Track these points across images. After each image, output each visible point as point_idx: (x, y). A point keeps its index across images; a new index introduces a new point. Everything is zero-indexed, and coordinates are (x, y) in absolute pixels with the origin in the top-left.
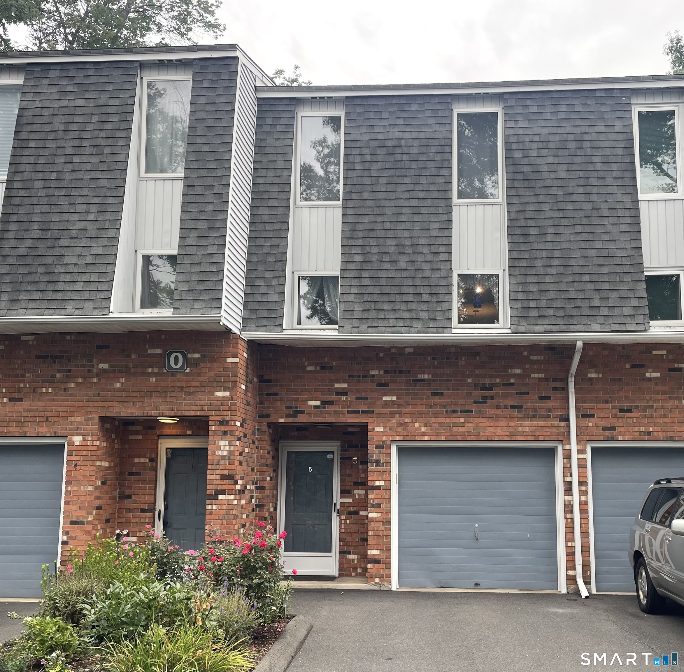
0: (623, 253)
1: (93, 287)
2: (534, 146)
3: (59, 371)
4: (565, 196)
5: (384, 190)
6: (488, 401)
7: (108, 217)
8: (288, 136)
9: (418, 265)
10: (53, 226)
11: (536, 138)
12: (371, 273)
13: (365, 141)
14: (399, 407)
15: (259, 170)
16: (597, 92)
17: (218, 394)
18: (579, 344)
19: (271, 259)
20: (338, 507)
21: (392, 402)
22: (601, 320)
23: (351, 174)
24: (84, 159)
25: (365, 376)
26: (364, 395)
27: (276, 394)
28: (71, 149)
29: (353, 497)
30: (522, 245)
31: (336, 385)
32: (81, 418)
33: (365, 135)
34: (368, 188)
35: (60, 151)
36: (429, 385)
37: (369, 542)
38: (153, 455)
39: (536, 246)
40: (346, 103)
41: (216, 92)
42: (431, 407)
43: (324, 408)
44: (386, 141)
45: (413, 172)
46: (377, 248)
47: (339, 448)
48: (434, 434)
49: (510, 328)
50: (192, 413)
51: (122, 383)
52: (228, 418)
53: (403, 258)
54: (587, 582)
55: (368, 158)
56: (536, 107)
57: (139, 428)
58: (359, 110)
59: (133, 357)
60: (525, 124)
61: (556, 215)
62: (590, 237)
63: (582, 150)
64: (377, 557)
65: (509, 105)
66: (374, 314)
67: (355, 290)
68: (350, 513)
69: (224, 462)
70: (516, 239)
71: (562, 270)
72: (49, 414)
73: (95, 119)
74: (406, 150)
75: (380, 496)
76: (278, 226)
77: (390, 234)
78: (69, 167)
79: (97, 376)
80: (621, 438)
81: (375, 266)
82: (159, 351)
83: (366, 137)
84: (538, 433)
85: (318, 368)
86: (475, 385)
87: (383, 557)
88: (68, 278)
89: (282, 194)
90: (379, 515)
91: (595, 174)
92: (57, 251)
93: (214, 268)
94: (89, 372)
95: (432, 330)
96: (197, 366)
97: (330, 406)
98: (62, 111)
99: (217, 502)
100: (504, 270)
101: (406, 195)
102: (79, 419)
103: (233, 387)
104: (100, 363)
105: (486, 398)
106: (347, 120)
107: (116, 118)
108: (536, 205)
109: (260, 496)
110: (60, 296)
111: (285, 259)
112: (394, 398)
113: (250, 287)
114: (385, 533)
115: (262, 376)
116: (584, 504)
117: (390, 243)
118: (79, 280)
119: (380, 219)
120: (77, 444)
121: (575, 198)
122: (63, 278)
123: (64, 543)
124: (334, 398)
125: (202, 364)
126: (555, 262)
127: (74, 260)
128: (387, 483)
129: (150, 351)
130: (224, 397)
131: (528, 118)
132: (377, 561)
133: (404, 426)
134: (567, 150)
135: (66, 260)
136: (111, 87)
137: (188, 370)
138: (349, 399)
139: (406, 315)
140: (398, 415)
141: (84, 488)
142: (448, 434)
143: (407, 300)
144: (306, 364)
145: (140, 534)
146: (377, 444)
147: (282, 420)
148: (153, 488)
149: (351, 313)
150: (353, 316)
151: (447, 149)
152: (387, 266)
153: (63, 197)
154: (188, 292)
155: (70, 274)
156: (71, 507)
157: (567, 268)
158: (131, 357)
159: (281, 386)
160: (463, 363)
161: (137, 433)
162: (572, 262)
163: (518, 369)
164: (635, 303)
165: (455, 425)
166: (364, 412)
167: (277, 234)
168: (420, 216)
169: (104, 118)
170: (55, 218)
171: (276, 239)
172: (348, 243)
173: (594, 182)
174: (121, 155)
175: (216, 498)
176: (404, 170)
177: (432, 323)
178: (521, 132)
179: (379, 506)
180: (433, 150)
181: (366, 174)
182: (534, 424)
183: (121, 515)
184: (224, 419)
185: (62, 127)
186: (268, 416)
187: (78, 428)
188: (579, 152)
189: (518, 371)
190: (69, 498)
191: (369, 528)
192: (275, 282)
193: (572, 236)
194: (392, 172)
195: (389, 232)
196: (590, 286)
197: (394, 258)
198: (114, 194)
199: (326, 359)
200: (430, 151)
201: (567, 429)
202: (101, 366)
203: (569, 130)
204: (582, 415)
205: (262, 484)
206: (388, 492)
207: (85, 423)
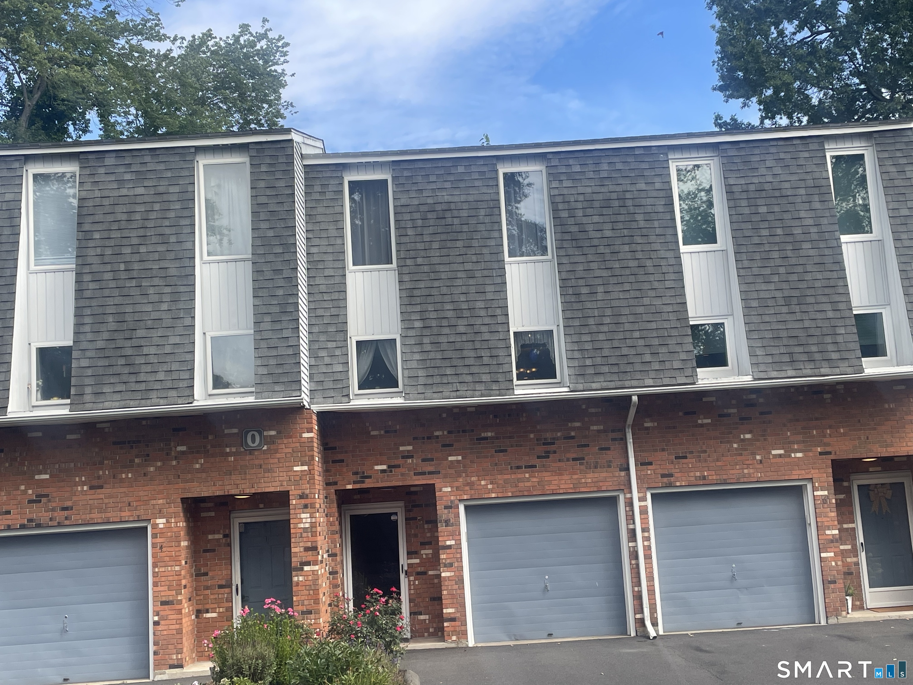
0: (670, 309)
1: (175, 376)
2: (580, 205)
3: (137, 456)
4: (612, 254)
5: (438, 254)
6: (551, 456)
7: (181, 305)
8: (338, 203)
9: (476, 329)
10: (128, 318)
11: (581, 198)
12: (432, 339)
13: (415, 206)
14: (464, 467)
15: (312, 239)
16: (636, 149)
17: (296, 469)
18: (635, 398)
19: (332, 329)
20: (406, 568)
21: (458, 461)
22: (652, 374)
23: (404, 240)
24: (151, 248)
25: (429, 438)
26: (429, 456)
27: (342, 461)
28: (136, 238)
29: (419, 556)
30: (574, 304)
31: (401, 448)
32: (163, 501)
33: (414, 199)
34: (422, 253)
35: (125, 242)
36: (493, 443)
37: (444, 602)
38: (227, 530)
39: (589, 305)
40: (394, 168)
41: (275, 176)
42: (496, 464)
43: (391, 471)
44: (436, 205)
45: (464, 236)
46: (435, 313)
47: (404, 509)
48: (501, 491)
49: (569, 387)
50: (271, 489)
51: (202, 464)
52: (307, 492)
53: (461, 322)
54: (655, 624)
55: (420, 223)
56: (579, 166)
57: (211, 505)
58: (406, 173)
59: (210, 438)
60: (568, 184)
61: (605, 273)
62: (638, 294)
63: (626, 208)
64: (452, 616)
65: (552, 164)
66: (437, 380)
67: (417, 357)
68: (418, 574)
69: (307, 535)
70: (568, 299)
71: (613, 327)
72: (130, 499)
73: (157, 207)
74: (456, 213)
75: (451, 556)
76: (335, 296)
77: (447, 298)
78: (137, 257)
79: (176, 458)
80: (678, 484)
81: (435, 331)
82: (235, 431)
83: (416, 202)
84: (601, 484)
85: (382, 432)
86: (537, 440)
87: (458, 615)
88: (149, 368)
89: (337, 263)
90: (453, 574)
91: (638, 232)
92: (135, 342)
93: (290, 351)
94: (167, 455)
95: (494, 392)
96: (274, 443)
97: (397, 470)
98: (122, 200)
99: (303, 573)
100: (558, 326)
101: (460, 259)
102: (161, 501)
103: (310, 462)
104: (178, 446)
105: (549, 452)
106: (396, 184)
107: (178, 206)
108: (586, 264)
109: (333, 564)
110: (143, 386)
111: (345, 329)
112: (460, 458)
113: (313, 359)
114: (459, 592)
115: (327, 444)
116: (647, 549)
117: (448, 308)
118: (160, 370)
119: (436, 284)
120: (161, 526)
121: (621, 256)
122: (144, 369)
123: (156, 623)
124: (400, 461)
125: (279, 441)
126: (607, 320)
127: (153, 350)
128: (458, 542)
129: (226, 431)
130: (301, 471)
131: (570, 176)
132: (453, 620)
133: (471, 485)
134: (611, 208)
135: (146, 351)
136: (169, 174)
137: (265, 448)
138: (415, 461)
139: (469, 378)
140: (464, 474)
141: (172, 569)
142: (514, 489)
143: (469, 364)
144: (370, 428)
145: (219, 610)
146: (446, 504)
147: (349, 487)
148: (229, 564)
149: (416, 379)
150: (418, 382)
151: (496, 211)
152: (446, 331)
153: (134, 288)
154: (268, 376)
155: (151, 365)
156: (159, 588)
157: (619, 325)
158: (208, 438)
159: (346, 452)
160: (524, 419)
161: (209, 510)
162: (623, 319)
163: (578, 422)
164: (683, 356)
165: (519, 480)
166: (430, 473)
167: (336, 303)
168: (475, 280)
169: (165, 206)
170: (129, 309)
171: (335, 309)
172: (407, 310)
173: (639, 240)
174: (188, 243)
175: (302, 569)
176: (455, 234)
177: (494, 385)
178: (565, 192)
179: (451, 565)
180: (482, 212)
181: (418, 239)
182: (596, 475)
183: (199, 593)
184: (303, 493)
185: (124, 217)
186: (335, 483)
187: (160, 511)
188: (623, 211)
189: (578, 424)
190: (157, 579)
191: (443, 588)
192: (338, 352)
193: (621, 293)
194: (444, 237)
195: (446, 297)
196: (641, 342)
197: (453, 322)
198: (185, 283)
199: (390, 423)
200: (479, 214)
201: (627, 477)
202: (180, 448)
203: (612, 188)
204: (641, 464)
205: (334, 551)
206: (459, 551)
207: (167, 506)
